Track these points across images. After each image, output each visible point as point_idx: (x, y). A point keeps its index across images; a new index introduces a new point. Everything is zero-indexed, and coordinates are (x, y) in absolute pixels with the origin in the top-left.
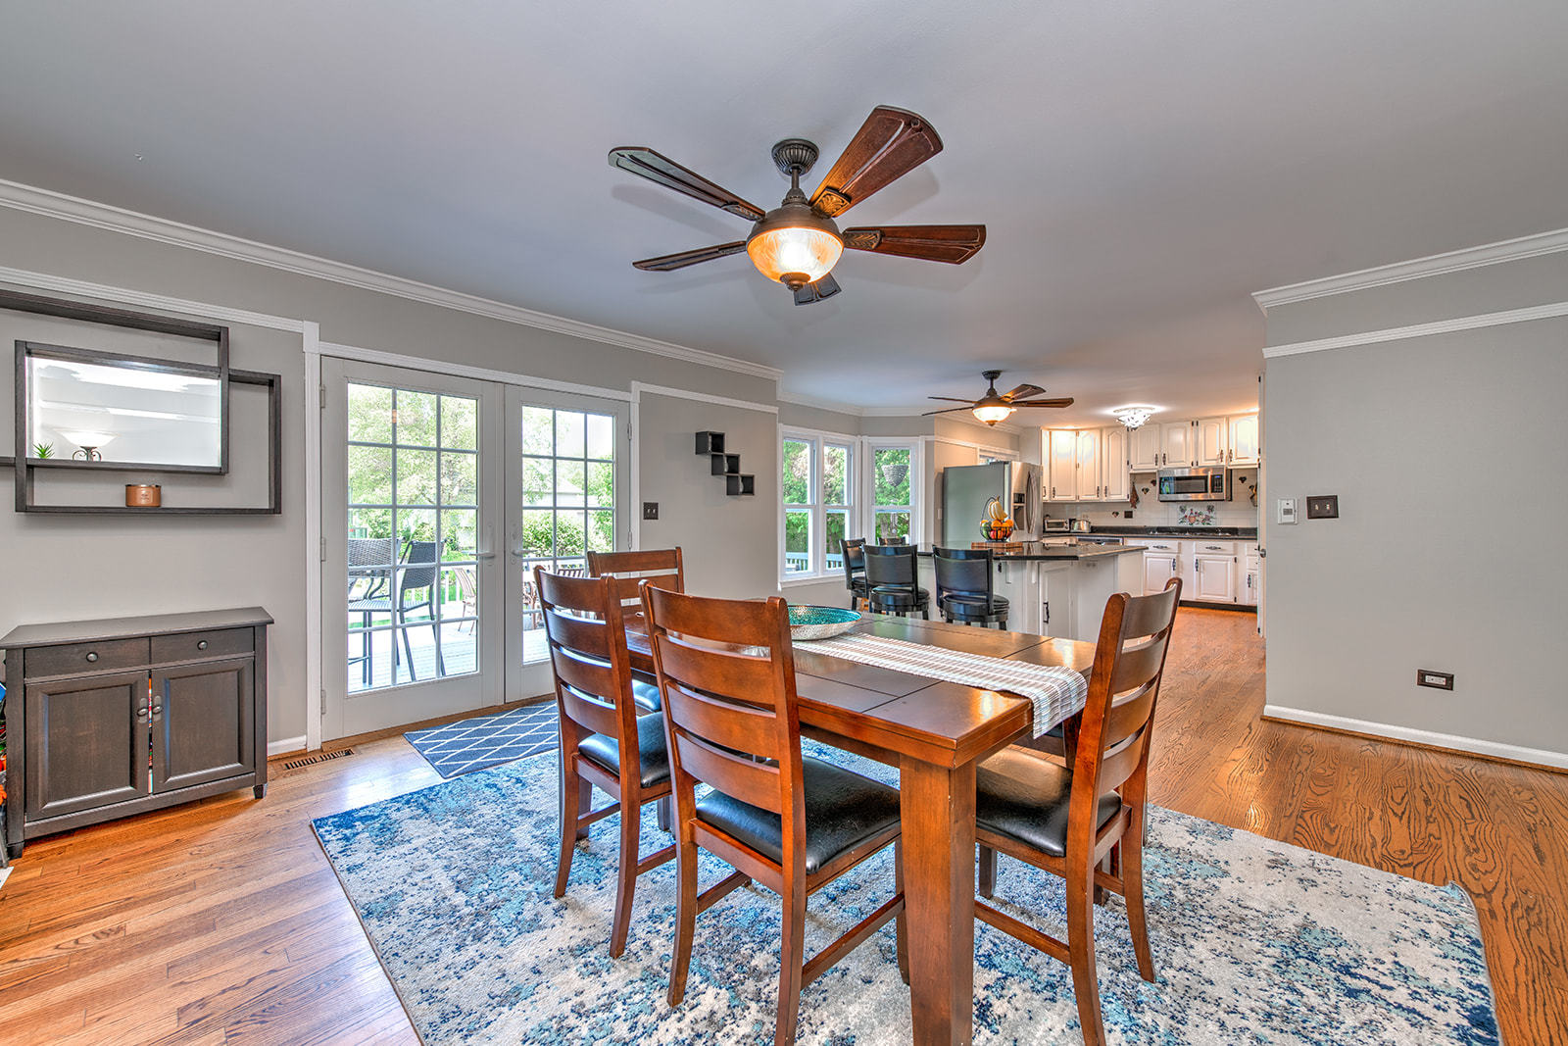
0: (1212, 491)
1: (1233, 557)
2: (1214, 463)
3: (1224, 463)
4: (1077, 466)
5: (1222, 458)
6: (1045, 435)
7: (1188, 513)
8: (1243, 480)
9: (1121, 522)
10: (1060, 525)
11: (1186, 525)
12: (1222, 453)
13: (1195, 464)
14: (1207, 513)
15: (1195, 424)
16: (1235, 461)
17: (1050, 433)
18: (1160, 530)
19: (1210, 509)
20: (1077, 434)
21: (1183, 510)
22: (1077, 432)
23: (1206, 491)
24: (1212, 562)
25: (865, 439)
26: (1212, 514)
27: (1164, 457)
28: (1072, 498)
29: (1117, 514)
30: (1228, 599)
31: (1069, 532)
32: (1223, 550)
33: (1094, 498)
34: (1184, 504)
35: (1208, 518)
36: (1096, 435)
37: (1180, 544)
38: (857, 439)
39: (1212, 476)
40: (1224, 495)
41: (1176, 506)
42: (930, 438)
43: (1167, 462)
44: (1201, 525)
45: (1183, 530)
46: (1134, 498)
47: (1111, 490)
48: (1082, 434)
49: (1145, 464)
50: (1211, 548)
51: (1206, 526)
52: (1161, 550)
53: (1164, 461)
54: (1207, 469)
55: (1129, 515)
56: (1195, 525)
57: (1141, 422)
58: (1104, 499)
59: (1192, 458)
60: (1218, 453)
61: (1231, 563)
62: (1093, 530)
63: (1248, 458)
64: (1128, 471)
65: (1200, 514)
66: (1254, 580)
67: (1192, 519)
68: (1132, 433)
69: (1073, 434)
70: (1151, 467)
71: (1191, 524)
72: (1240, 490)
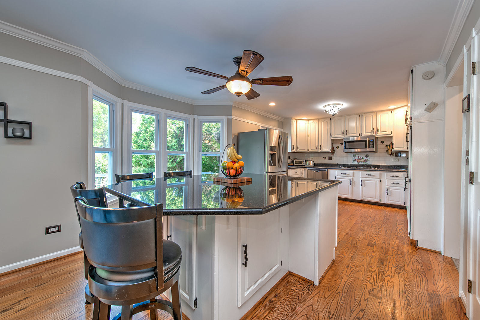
0: (369, 148)
1: (379, 179)
2: (369, 134)
3: (374, 134)
4: (308, 136)
5: (374, 132)
6: (294, 122)
7: (357, 158)
8: (382, 142)
9: (327, 161)
10: (301, 162)
11: (356, 163)
12: (374, 129)
13: (361, 135)
14: (365, 158)
15: (361, 116)
16: (380, 133)
17: (297, 121)
18: (344, 165)
19: (367, 156)
20: (308, 122)
21: (354, 157)
22: (308, 121)
23: (366, 148)
24: (370, 182)
25: (196, 117)
26: (368, 159)
27: (347, 132)
28: (306, 150)
29: (325, 158)
30: (377, 200)
31: (305, 166)
32: (374, 176)
33: (315, 150)
34: (355, 153)
35: (366, 160)
36: (316, 122)
37: (353, 172)
38: (191, 117)
39: (369, 140)
40: (374, 150)
41: (352, 155)
42: (229, 117)
43: (348, 134)
44: (362, 164)
45: (354, 166)
46: (333, 151)
47: (323, 147)
48: (311, 121)
49: (337, 135)
50: (368, 175)
51: (365, 164)
52: (344, 175)
53: (347, 134)
54: (367, 137)
55: (330, 158)
56: (360, 164)
58: (320, 151)
59: (360, 132)
60: (372, 129)
61: (378, 182)
62: (315, 165)
63: (386, 132)
64: (330, 138)
65: (362, 158)
66: (390, 191)
67: (359, 161)
68: (332, 121)
69: (307, 122)
70: (341, 136)
71: (358, 163)
72: (381, 147)
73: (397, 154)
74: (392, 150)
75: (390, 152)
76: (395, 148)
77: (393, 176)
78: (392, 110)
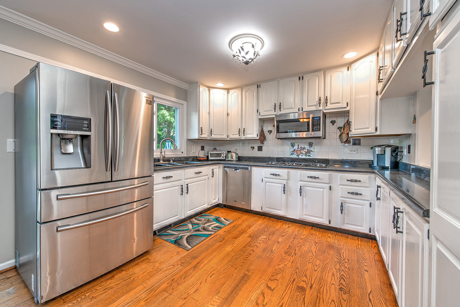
0: (313, 130)
1: (328, 185)
2: (313, 108)
3: (321, 108)
4: (228, 115)
5: (320, 103)
6: (203, 91)
7: (296, 147)
8: (333, 122)
9: (256, 153)
10: (219, 155)
11: (295, 156)
12: (320, 100)
13: (301, 109)
14: (307, 147)
15: (301, 78)
16: (329, 106)
17: (209, 91)
18: (278, 160)
19: (311, 145)
20: (228, 92)
21: (293, 146)
22: (228, 90)
23: (308, 131)
26: (311, 149)
27: (280, 105)
28: (224, 137)
29: (253, 148)
30: (324, 221)
31: (225, 160)
32: (321, 179)
33: (237, 136)
34: (293, 141)
35: (309, 152)
36: (239, 92)
37: (289, 172)
39: (313, 118)
40: (320, 134)
41: (289, 142)
43: (282, 110)
44: (304, 157)
45: (293, 160)
46: (262, 138)
47: (247, 131)
48: (231, 92)
49: (268, 112)
50: (311, 177)
51: (308, 157)
52: (274, 177)
53: (280, 108)
54: (309, 113)
55: (260, 149)
56: (300, 157)
58: (243, 137)
59: (299, 106)
60: (317, 100)
61: (327, 190)
62: (240, 159)
63: (339, 103)
64: (258, 116)
65: (304, 148)
66: (345, 206)
67: (299, 152)
68: (260, 89)
69: (225, 92)
70: (271, 114)
71: (298, 156)
72: (332, 131)
74: (348, 134)
75: (344, 137)
76: (353, 131)
77: (351, 181)
78: (349, 65)
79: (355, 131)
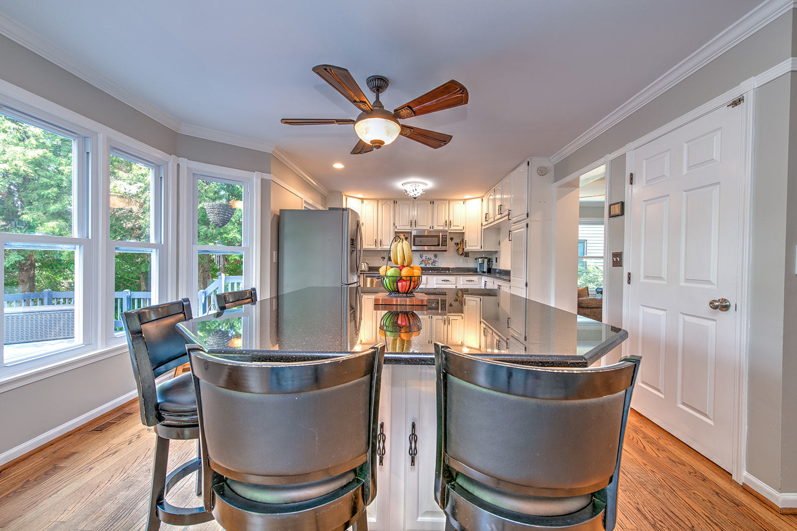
0: (442, 245)
1: (455, 285)
2: (441, 228)
3: (447, 229)
5: (446, 225)
7: (424, 258)
8: (452, 239)
11: (423, 265)
12: (446, 222)
13: (432, 228)
14: (433, 258)
15: (432, 202)
16: (452, 228)
17: (346, 199)
19: (436, 256)
20: (362, 202)
21: (421, 257)
22: (362, 199)
23: (438, 245)
26: (436, 259)
27: (416, 222)
29: (384, 258)
32: (451, 282)
33: (373, 247)
34: (422, 253)
35: (434, 262)
36: (374, 204)
37: (427, 278)
39: (442, 236)
40: (446, 248)
41: (418, 254)
42: (267, 176)
43: (417, 226)
44: (430, 266)
47: (383, 242)
48: (365, 202)
49: (403, 226)
50: (444, 281)
51: (436, 266)
53: (415, 225)
54: (438, 231)
56: (427, 266)
57: (419, 194)
58: (379, 248)
59: (430, 225)
60: (444, 222)
62: (370, 269)
63: (458, 226)
64: (394, 230)
65: (431, 259)
67: (426, 262)
68: (397, 205)
69: (360, 201)
70: (407, 228)
71: (426, 265)
72: (451, 245)
73: (466, 255)
74: (463, 249)
75: (461, 251)
76: (468, 247)
77: (469, 281)
78: (465, 200)
79: (468, 248)
